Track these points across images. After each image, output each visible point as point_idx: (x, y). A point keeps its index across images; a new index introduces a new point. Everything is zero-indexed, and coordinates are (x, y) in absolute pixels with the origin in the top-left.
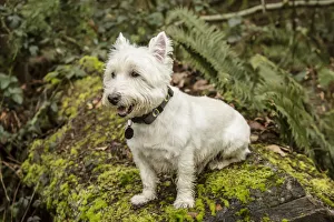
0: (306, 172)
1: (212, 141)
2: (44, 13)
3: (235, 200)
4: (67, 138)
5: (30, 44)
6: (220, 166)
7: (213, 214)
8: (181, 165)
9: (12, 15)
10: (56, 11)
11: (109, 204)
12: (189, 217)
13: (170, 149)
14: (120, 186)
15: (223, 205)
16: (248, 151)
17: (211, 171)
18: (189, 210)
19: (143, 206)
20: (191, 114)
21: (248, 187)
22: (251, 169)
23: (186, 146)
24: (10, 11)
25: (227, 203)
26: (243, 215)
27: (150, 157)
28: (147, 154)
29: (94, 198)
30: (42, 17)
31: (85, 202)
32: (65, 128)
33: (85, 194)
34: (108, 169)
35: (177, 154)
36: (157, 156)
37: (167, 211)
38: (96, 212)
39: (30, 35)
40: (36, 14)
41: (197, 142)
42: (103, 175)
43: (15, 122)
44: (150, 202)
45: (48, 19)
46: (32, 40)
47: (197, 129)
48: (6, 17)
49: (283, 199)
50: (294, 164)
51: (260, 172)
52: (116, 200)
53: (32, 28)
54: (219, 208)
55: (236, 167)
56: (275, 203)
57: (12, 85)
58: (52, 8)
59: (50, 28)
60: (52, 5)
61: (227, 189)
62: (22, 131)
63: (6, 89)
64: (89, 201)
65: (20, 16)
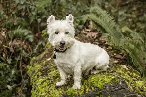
0: (136, 77)
1: (90, 61)
2: (44, 5)
3: (97, 87)
4: (45, 57)
5: (38, 18)
6: (95, 73)
7: (87, 92)
8: (75, 70)
9: (32, 6)
10: (49, 5)
11: (48, 85)
12: (76, 93)
13: (71, 63)
14: (55, 78)
15: (91, 89)
16: (108, 67)
17: (91, 75)
18: (78, 90)
19: (60, 87)
20: (80, 49)
21: (104, 82)
22: (107, 75)
23: (77, 62)
24: (31, 5)
25: (93, 88)
26: (100, 94)
27: (63, 66)
28: (61, 65)
29: (44, 82)
30: (43, 7)
31: (40, 83)
32: (44, 53)
33: (41, 80)
34: (53, 71)
35: (73, 66)
36: (66, 66)
37: (69, 90)
38: (43, 88)
39: (38, 14)
40: (41, 6)
41: (83, 61)
42: (50, 73)
43: (30, 49)
44: (63, 85)
45: (46, 8)
46: (39, 16)
47: (83, 56)
48: (29, 7)
49: (117, 89)
50: (131, 74)
51: (110, 76)
52: (52, 83)
53: (39, 11)
54: (90, 90)
55: (101, 73)
56: (114, 90)
57: (29, 34)
58: (48, 4)
59: (46, 12)
60: (48, 2)
61: (95, 82)
62: (31, 53)
63: (27, 36)
64: (42, 83)
65: (35, 6)
